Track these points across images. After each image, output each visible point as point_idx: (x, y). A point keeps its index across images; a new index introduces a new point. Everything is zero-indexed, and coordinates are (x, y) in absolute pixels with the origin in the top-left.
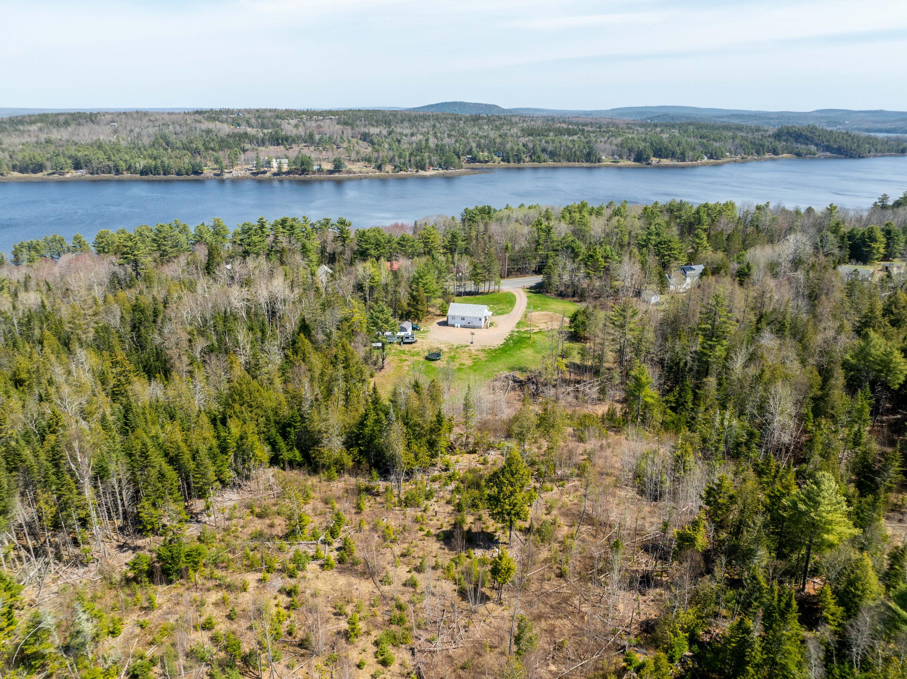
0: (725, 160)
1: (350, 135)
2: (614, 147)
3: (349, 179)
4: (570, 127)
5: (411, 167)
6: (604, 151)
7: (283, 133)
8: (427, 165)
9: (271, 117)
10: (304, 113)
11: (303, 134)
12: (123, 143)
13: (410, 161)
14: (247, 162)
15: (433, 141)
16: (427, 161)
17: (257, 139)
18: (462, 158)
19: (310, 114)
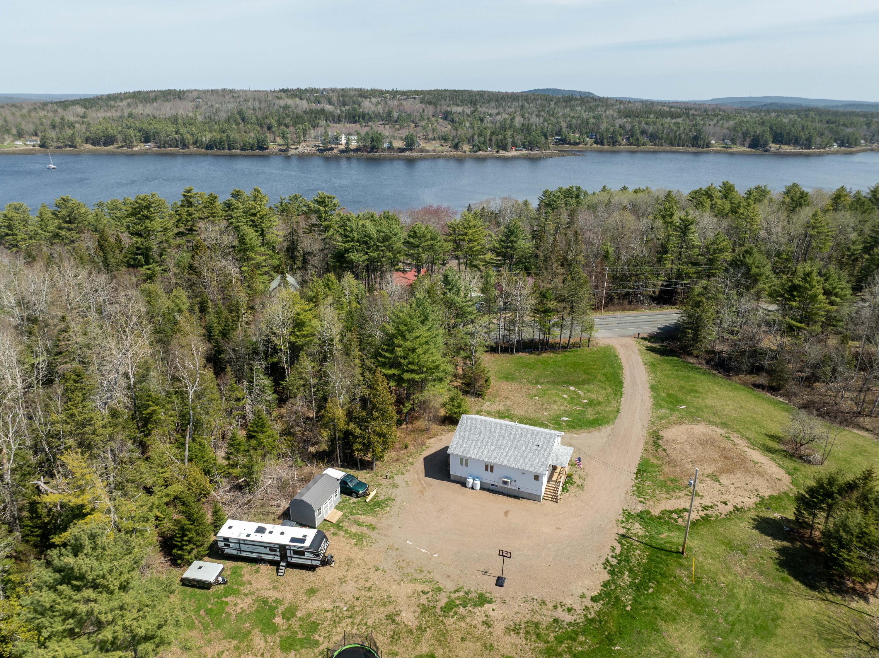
0: (859, 148)
1: (431, 113)
2: (726, 131)
3: (422, 158)
4: (672, 109)
5: (490, 146)
6: (714, 134)
7: (361, 110)
8: (510, 144)
9: (355, 96)
10: (388, 92)
11: (381, 111)
12: (200, 118)
13: (491, 140)
14: (317, 138)
15: (518, 121)
16: (510, 140)
17: (334, 115)
18: (550, 139)
19: (394, 94)
